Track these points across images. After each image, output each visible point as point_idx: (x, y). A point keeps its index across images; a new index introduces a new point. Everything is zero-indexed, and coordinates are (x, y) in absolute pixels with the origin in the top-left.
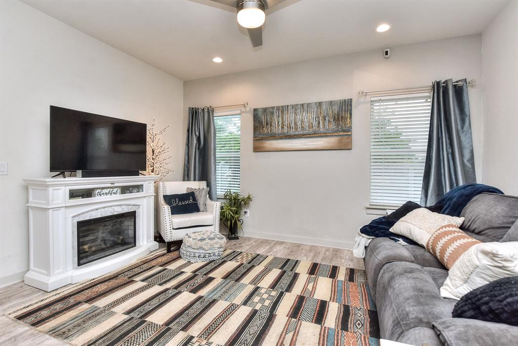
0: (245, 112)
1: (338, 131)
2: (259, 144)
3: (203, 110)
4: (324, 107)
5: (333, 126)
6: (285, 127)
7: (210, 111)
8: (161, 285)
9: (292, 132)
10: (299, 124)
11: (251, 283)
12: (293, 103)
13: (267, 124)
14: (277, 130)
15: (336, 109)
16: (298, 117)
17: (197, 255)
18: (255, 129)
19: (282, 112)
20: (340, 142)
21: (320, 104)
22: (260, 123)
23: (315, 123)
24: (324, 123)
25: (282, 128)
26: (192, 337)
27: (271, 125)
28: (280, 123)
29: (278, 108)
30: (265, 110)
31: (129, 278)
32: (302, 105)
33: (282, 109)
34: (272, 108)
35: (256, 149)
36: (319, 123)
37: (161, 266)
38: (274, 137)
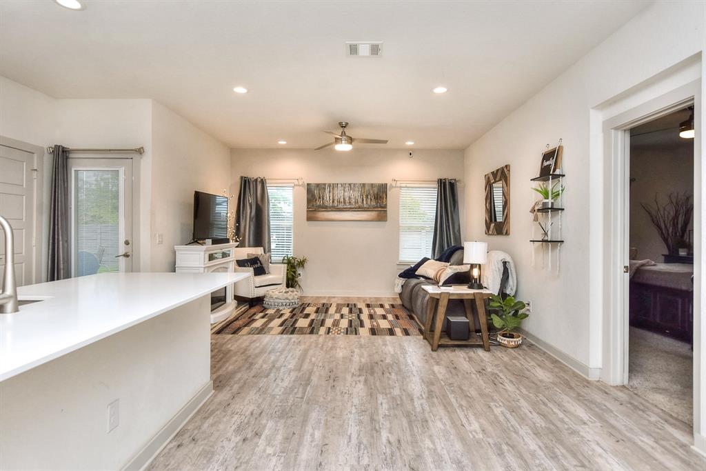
0: (299, 185)
1: (377, 207)
2: (311, 215)
3: (256, 180)
4: (367, 188)
5: (373, 203)
6: (336, 202)
7: (263, 182)
8: (279, 318)
9: (341, 206)
10: (347, 199)
11: (336, 312)
12: (342, 182)
13: (320, 198)
14: (329, 203)
15: (376, 190)
16: (346, 194)
17: (284, 304)
18: (309, 201)
19: (333, 189)
20: (378, 216)
21: (364, 185)
22: (313, 196)
23: (360, 200)
24: (367, 201)
25: (333, 202)
26: (329, 328)
27: (323, 199)
28: (331, 198)
29: (330, 185)
30: (318, 185)
31: (250, 318)
32: (350, 184)
33: (333, 186)
34: (325, 184)
35: (309, 219)
36: (363, 200)
37: (261, 312)
38: (325, 208)
